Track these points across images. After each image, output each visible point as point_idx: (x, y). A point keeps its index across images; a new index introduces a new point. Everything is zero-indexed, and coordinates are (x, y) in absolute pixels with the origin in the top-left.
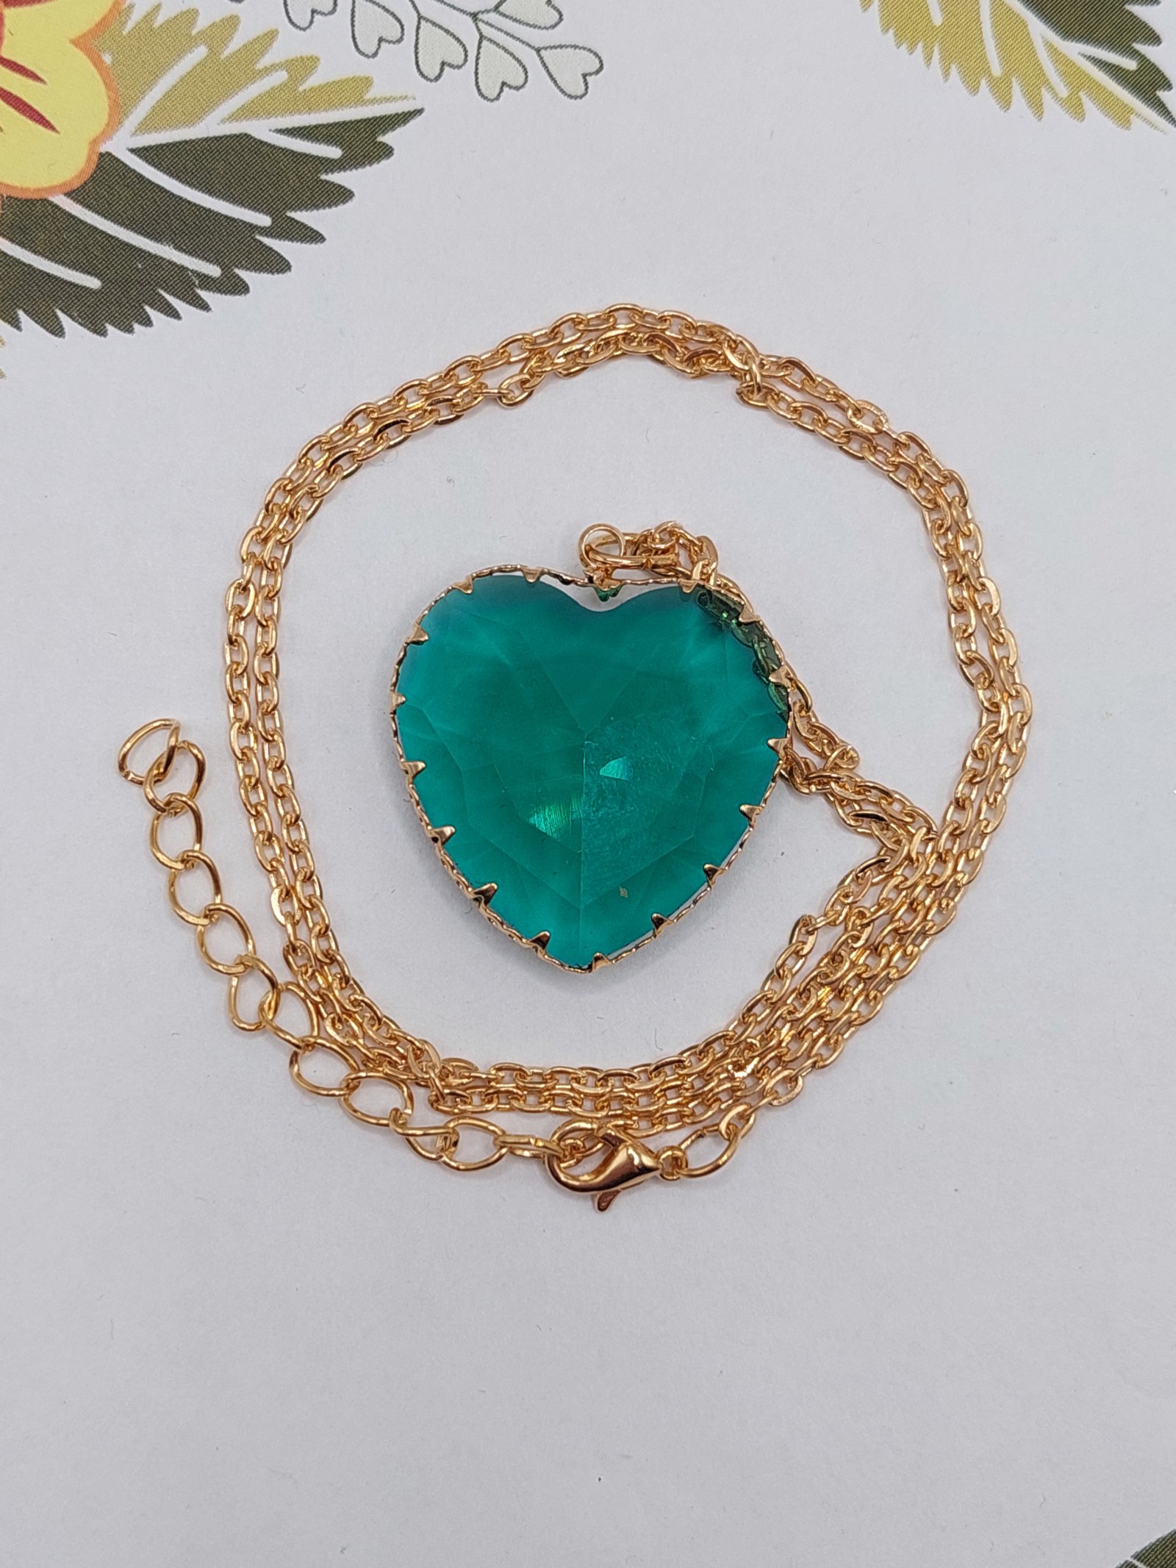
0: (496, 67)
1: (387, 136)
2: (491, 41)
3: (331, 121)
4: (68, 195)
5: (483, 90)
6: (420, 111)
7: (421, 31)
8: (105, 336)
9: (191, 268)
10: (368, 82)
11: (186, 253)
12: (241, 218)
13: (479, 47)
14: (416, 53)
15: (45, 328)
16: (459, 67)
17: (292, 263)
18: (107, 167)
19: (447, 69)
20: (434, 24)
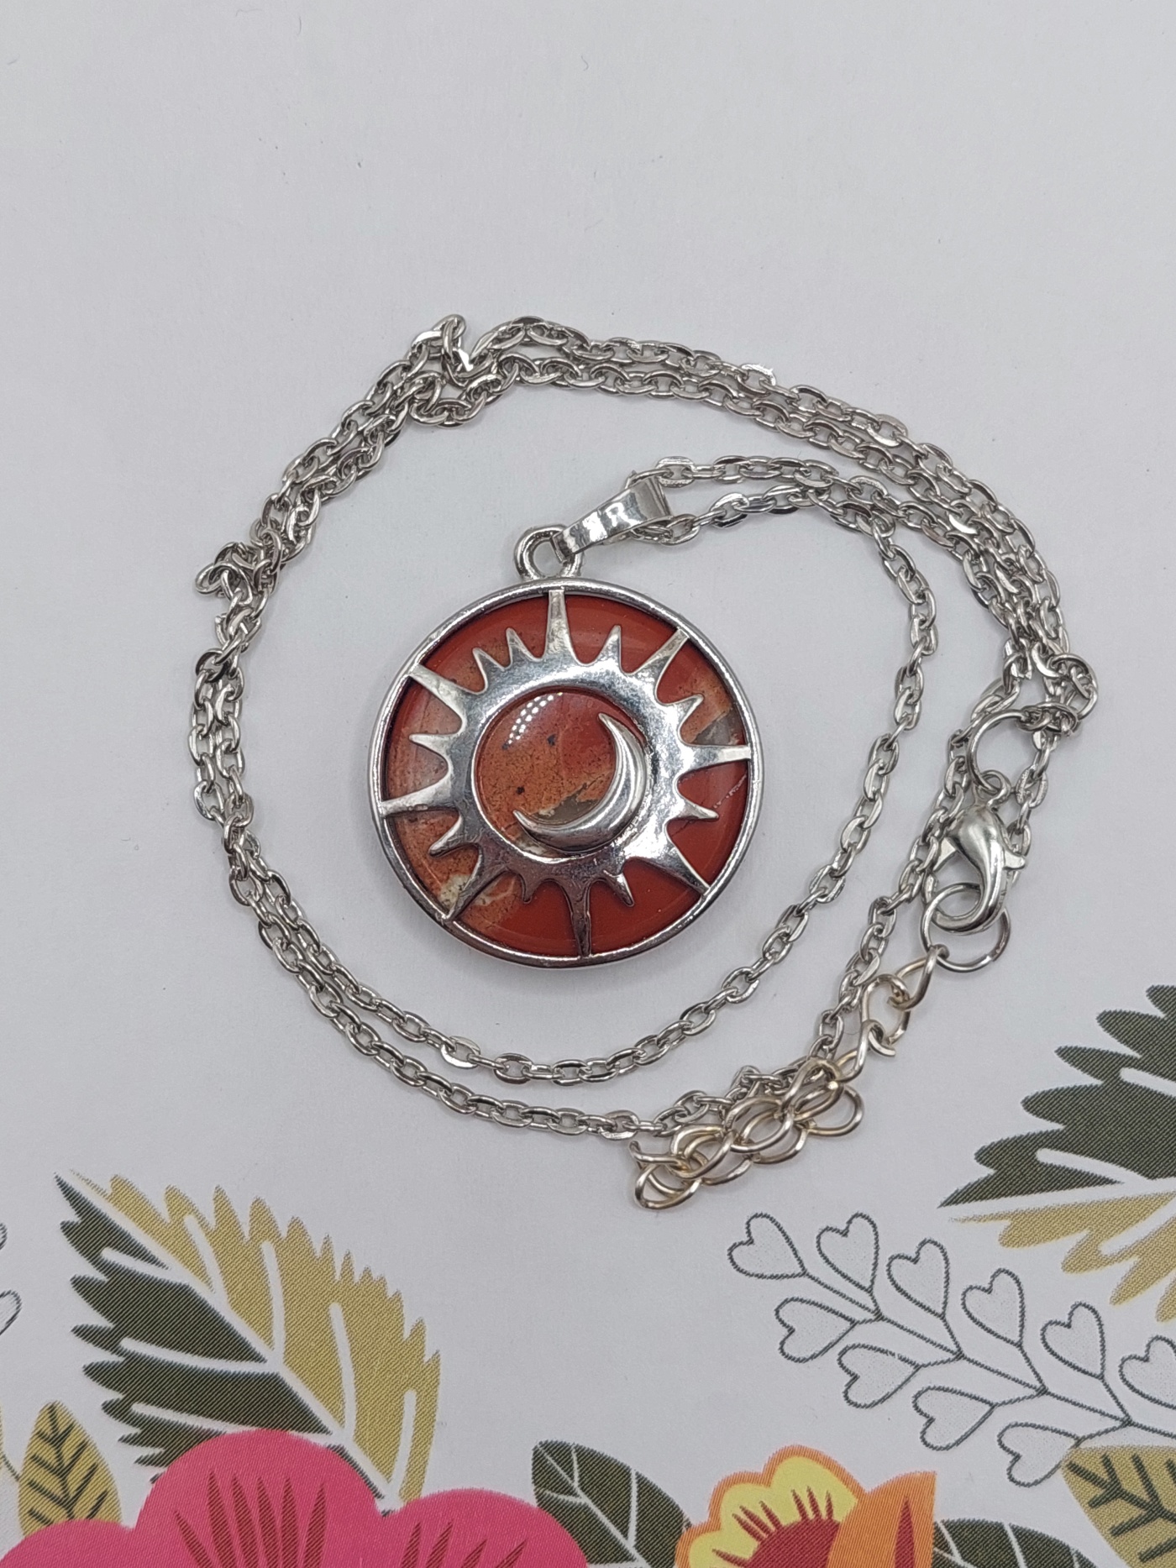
1: (986, 1175)
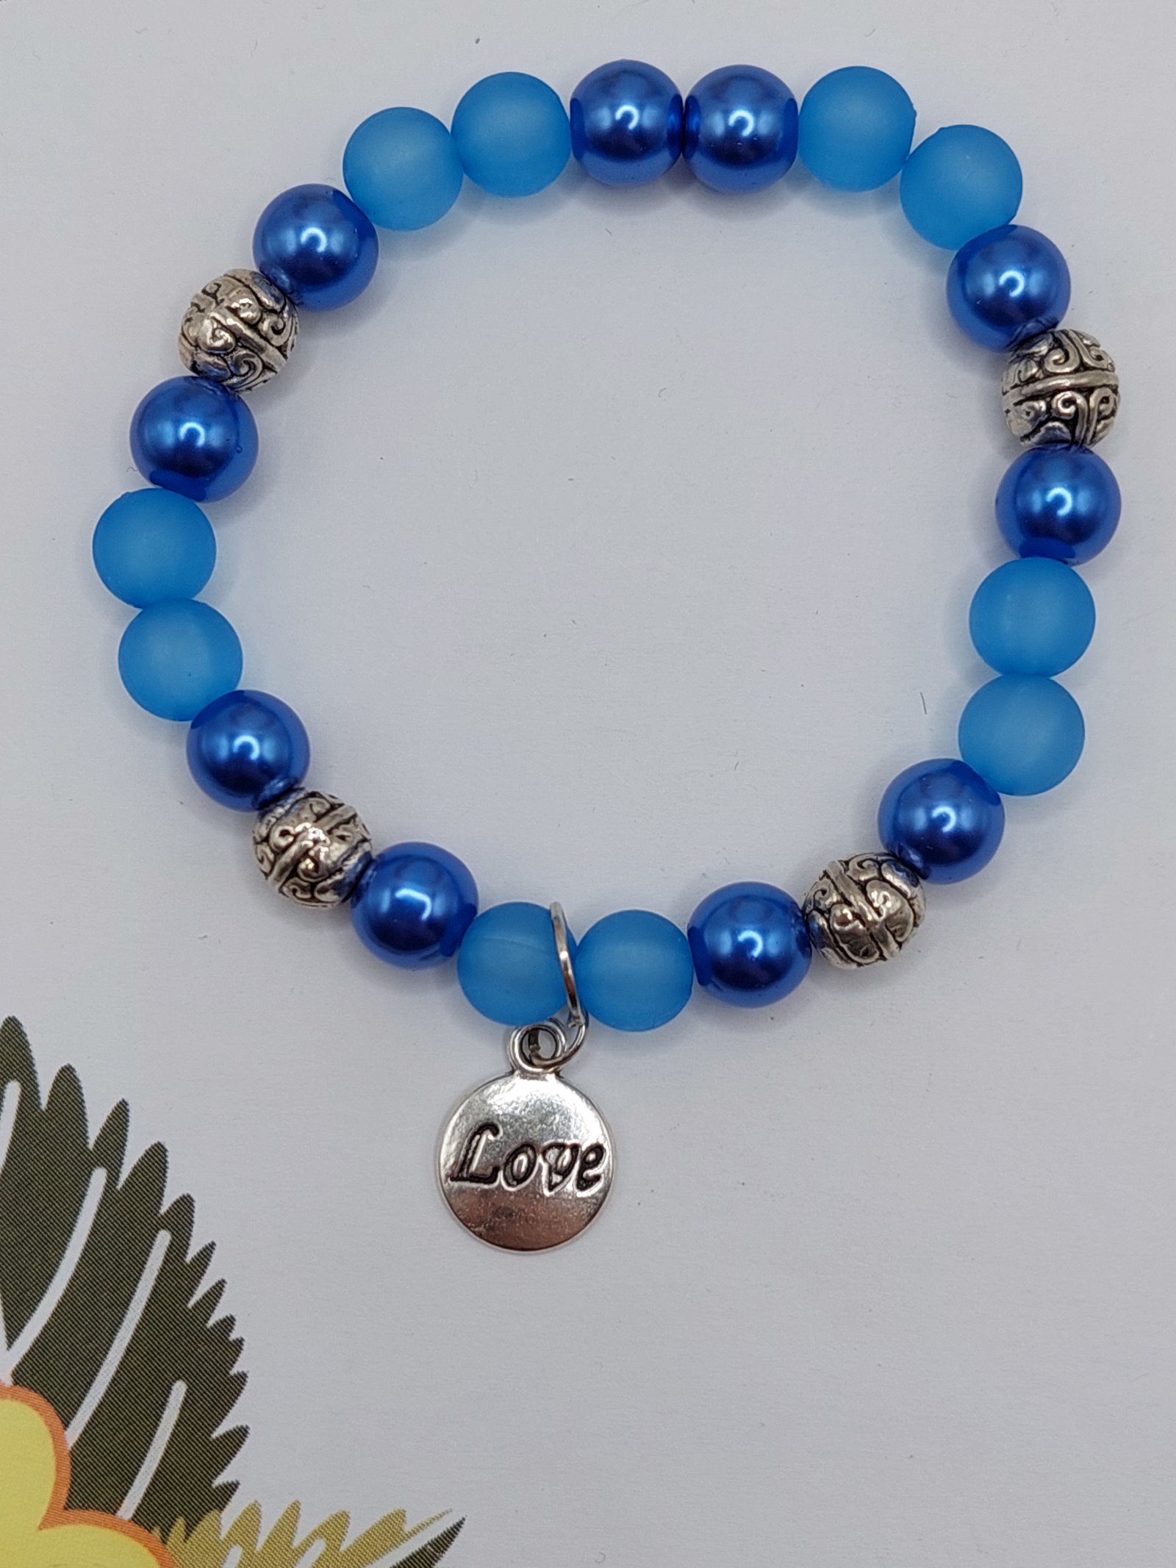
4: (66, 1424)
8: (245, 1375)
11: (140, 1275)
15: (234, 1454)
17: (153, 1142)
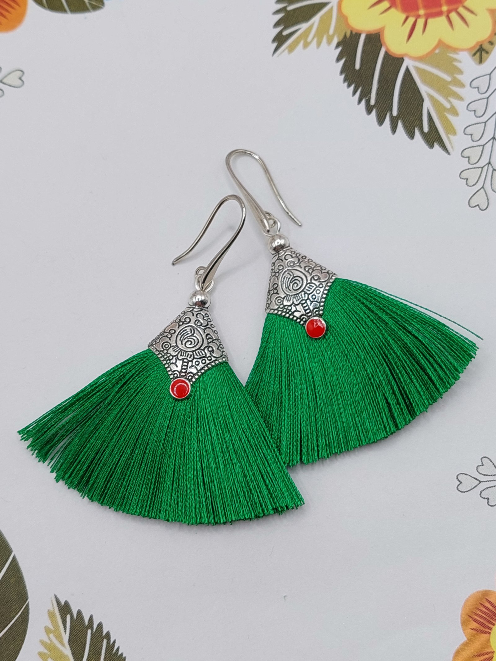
0: (473, 175)
2: (482, 171)
3: (437, 126)
4: (386, 52)
5: (463, 173)
6: (449, 153)
7: (478, 147)
8: (340, 75)
9: (371, 95)
10: (455, 134)
12: (393, 106)
13: (478, 168)
14: (470, 147)
15: (338, 55)
16: (469, 163)
17: (382, 126)
18: (399, 61)
19: (467, 159)
20: (483, 151)
